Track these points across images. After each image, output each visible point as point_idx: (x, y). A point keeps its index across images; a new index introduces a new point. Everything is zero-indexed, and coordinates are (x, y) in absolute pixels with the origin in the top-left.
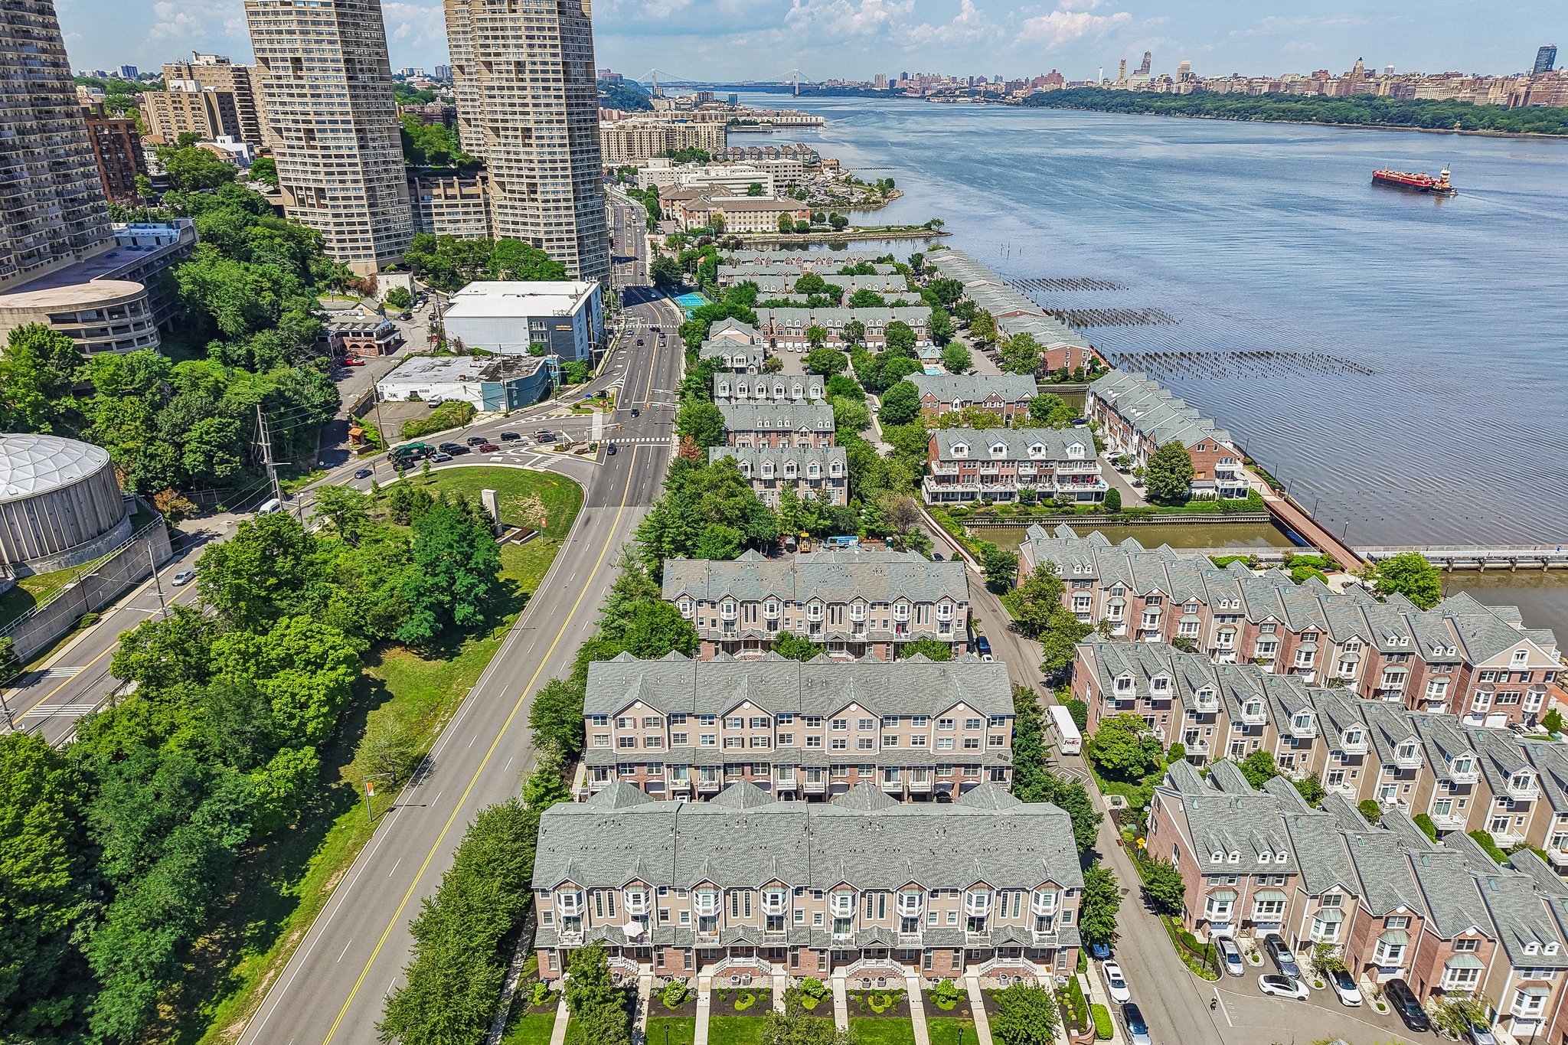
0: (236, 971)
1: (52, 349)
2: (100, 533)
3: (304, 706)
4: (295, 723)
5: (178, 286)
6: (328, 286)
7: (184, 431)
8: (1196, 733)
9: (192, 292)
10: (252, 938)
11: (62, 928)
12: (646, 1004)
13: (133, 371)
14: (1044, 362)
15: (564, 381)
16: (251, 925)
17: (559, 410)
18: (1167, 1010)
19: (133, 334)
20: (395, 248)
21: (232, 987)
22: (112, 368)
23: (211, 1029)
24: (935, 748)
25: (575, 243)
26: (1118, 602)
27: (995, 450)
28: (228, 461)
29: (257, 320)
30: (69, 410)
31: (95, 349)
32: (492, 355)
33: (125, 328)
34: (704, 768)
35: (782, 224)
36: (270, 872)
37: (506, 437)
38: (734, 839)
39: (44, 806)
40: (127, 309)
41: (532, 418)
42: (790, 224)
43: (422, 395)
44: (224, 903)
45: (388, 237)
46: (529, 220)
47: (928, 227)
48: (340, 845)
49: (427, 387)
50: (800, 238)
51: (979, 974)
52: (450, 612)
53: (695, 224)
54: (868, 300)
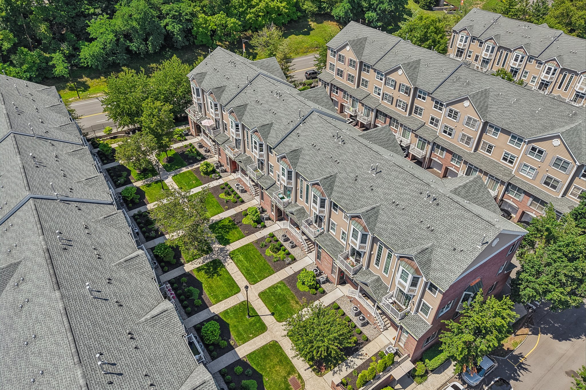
12: (198, 166)
34: (366, 107)
38: (267, 101)
51: (347, 293)
52: (364, 12)
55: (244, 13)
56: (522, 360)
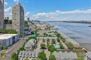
47: (57, 29)
50: (47, 29)
53: (38, 28)
54: (50, 36)
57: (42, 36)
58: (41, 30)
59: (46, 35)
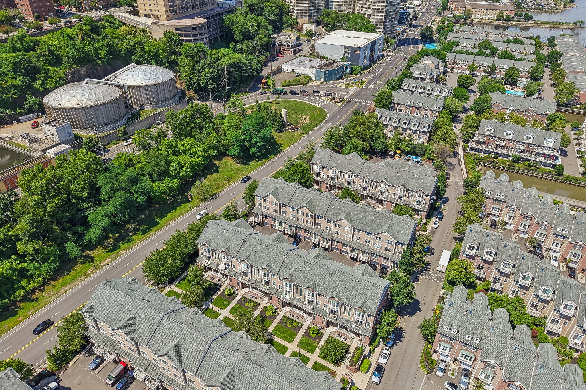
0: (133, 237)
1: (173, 39)
2: (165, 100)
3: (183, 167)
4: (176, 172)
5: (224, 22)
6: (288, 27)
7: (202, 72)
8: (499, 279)
9: (229, 24)
10: (142, 230)
11: (84, 208)
12: (221, 292)
13: (193, 50)
14: (579, 98)
15: (351, 73)
16: (144, 226)
17: (342, 84)
18: (398, 375)
19: (199, 37)
20: (316, 14)
21: (130, 241)
22: (187, 48)
23: (119, 249)
24: (373, 246)
25: (383, 17)
26: (512, 214)
27: (507, 134)
28: (212, 84)
29: (247, 36)
30: (173, 60)
31: (187, 41)
32: (327, 59)
33: (196, 35)
34: (289, 225)
35: (498, 16)
36: (156, 214)
37: (314, 92)
38: (260, 250)
39: (88, 174)
40: (198, 28)
41: (331, 86)
42: (503, 16)
43: (296, 71)
44: (140, 218)
45: (314, 9)
46: (367, 6)
47: (575, 24)
48: (179, 212)
49: (298, 68)
50: (505, 23)
51: (332, 330)
52: (249, 149)
53: (458, 13)
54: (506, 55)
55: (179, 172)
56: (402, 329)
57: (471, 54)
58: (471, 24)
59: (488, 52)
